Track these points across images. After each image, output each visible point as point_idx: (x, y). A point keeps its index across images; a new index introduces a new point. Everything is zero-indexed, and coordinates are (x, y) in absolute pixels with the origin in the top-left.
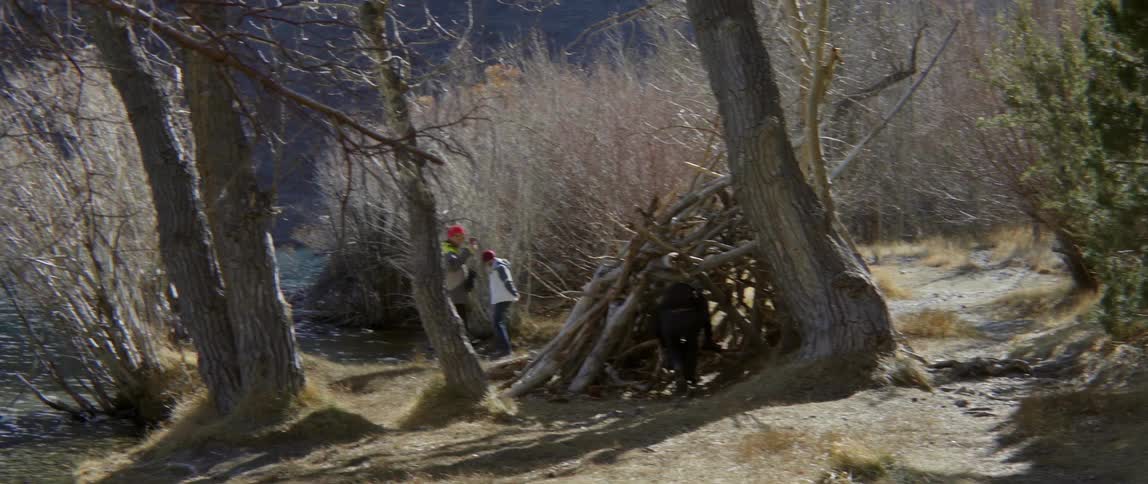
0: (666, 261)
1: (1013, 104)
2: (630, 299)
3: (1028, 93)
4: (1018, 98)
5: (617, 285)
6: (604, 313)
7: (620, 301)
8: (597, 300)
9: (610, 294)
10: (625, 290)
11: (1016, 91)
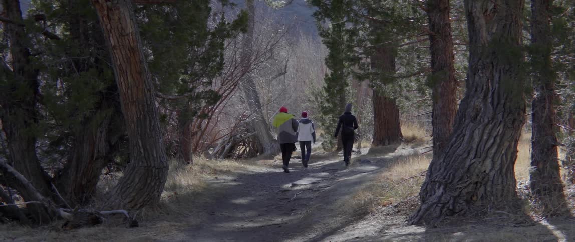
0: (238, 137)
1: (309, 101)
2: (230, 144)
3: (313, 98)
4: (311, 100)
5: (228, 141)
6: (225, 147)
7: (228, 145)
8: (222, 145)
9: (226, 143)
10: (229, 142)
11: (310, 98)
